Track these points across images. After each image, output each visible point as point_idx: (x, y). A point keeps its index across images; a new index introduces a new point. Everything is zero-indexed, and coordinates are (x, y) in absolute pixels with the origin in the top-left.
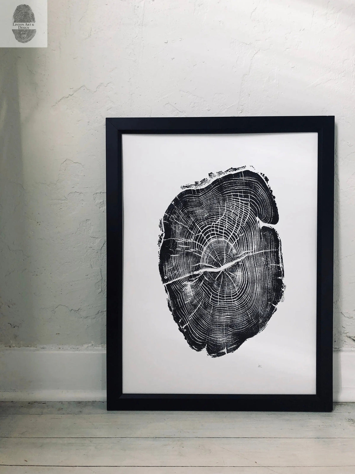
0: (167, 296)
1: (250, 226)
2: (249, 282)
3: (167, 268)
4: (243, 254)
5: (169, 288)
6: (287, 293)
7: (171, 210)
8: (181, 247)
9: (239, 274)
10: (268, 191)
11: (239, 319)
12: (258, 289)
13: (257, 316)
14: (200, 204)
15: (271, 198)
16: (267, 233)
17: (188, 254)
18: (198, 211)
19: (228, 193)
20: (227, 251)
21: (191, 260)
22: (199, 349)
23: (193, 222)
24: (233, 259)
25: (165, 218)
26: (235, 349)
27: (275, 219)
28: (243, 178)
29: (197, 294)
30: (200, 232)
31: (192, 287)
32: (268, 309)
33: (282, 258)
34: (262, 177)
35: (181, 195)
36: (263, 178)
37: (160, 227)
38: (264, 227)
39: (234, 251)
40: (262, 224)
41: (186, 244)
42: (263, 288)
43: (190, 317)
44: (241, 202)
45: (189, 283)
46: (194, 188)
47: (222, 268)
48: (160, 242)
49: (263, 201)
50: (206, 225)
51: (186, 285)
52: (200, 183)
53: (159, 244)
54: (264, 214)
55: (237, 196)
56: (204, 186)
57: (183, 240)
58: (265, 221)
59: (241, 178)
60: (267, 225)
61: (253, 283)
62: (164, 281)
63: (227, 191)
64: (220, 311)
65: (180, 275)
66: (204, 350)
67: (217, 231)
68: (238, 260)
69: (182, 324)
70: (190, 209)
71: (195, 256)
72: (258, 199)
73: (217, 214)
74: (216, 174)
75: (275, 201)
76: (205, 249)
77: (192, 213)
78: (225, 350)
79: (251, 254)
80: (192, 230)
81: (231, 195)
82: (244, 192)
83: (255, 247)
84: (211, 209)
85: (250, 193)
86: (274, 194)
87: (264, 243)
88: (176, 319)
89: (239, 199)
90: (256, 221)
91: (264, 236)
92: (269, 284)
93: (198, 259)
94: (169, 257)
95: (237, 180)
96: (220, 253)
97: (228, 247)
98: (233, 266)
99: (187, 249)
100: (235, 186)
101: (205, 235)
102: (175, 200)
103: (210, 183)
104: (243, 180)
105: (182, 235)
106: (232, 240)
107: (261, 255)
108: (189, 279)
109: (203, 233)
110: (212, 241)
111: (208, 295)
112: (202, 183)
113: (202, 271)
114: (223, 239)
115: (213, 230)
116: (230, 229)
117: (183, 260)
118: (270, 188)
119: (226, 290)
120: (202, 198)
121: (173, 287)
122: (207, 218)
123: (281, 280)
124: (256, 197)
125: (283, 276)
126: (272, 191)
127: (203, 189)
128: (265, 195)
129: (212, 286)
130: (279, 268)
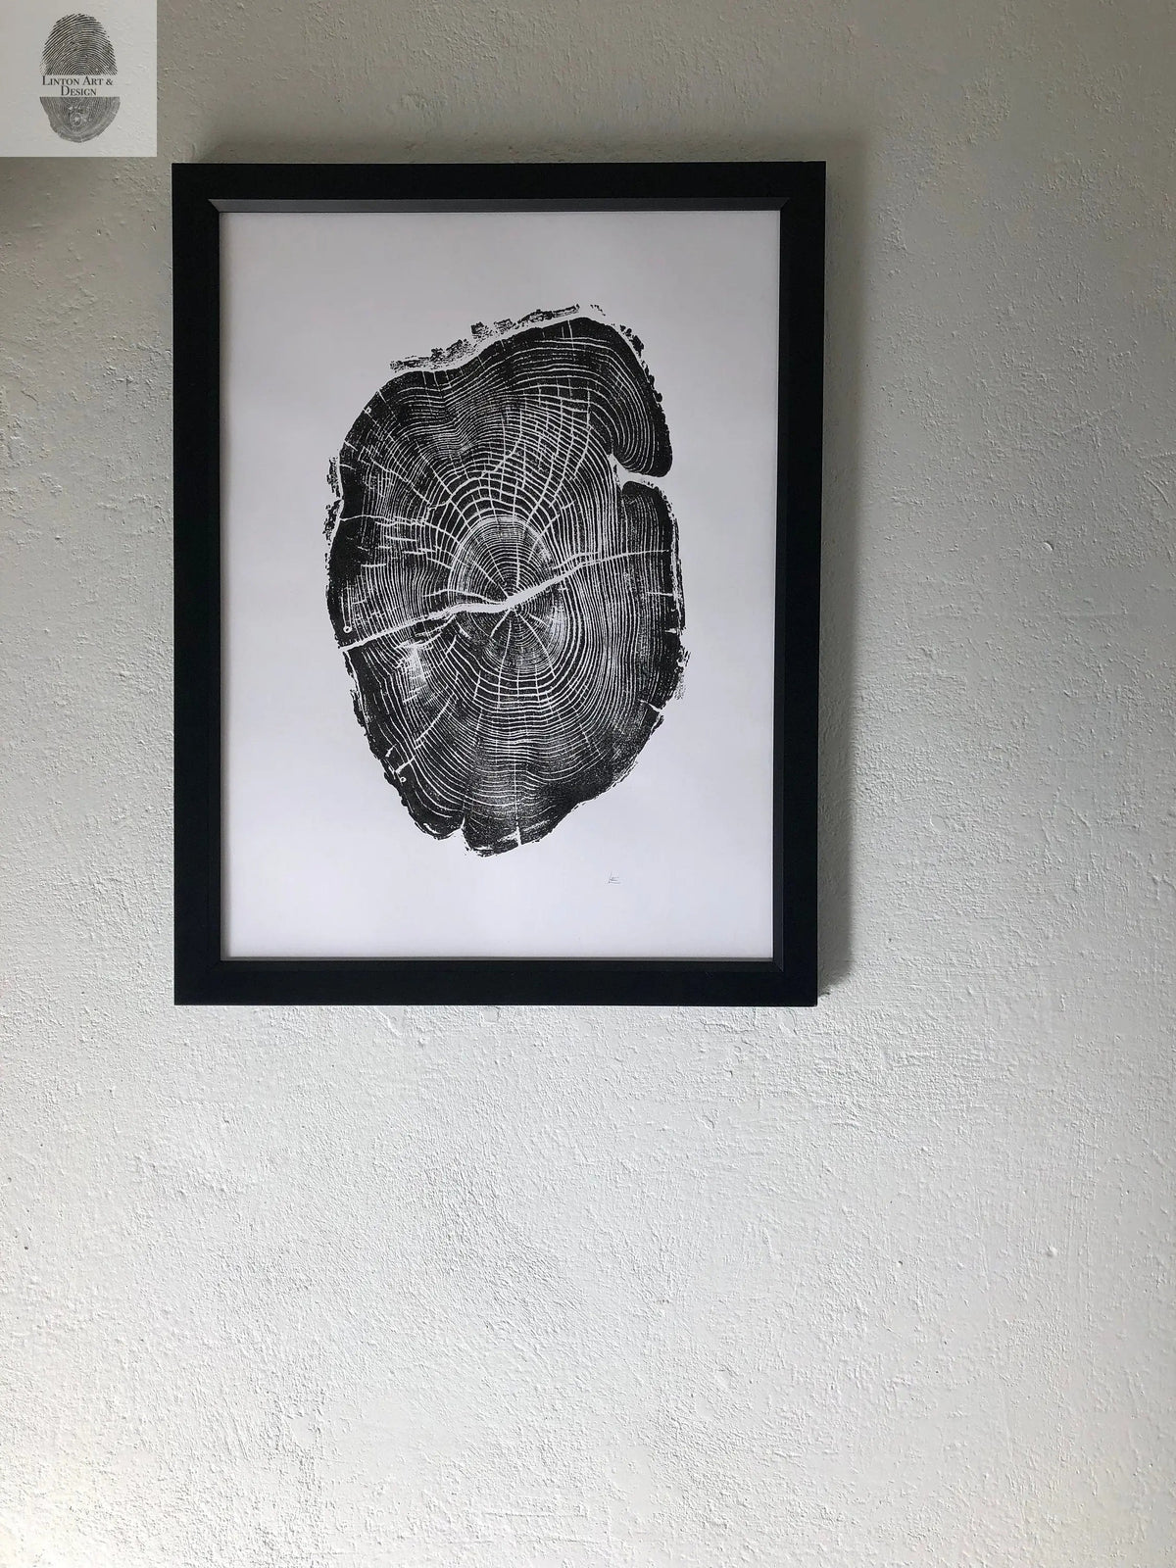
0: (351, 683)
1: (590, 480)
2: (585, 644)
3: (351, 602)
4: (571, 563)
5: (356, 660)
6: (691, 672)
7: (361, 430)
8: (390, 541)
9: (557, 621)
10: (643, 379)
11: (557, 749)
12: (612, 664)
13: (608, 740)
14: (446, 416)
15: (652, 399)
16: (639, 502)
17: (411, 562)
18: (442, 435)
19: (526, 384)
20: (524, 554)
21: (419, 579)
22: (443, 831)
23: (427, 469)
24: (540, 578)
25: (345, 451)
26: (542, 832)
27: (662, 462)
28: (572, 340)
29: (438, 677)
30: (446, 496)
31: (424, 656)
32: (639, 721)
33: (679, 574)
34: (624, 337)
35: (391, 389)
36: (627, 340)
37: (331, 481)
38: (629, 484)
39: (545, 554)
40: (623, 476)
41: (405, 531)
42: (629, 663)
43: (419, 743)
44: (565, 411)
45: (415, 647)
46: (428, 368)
47: (509, 604)
48: (330, 524)
49: (628, 407)
50: (464, 479)
51: (405, 652)
52: (446, 354)
53: (327, 532)
54: (631, 447)
55: (553, 391)
56: (457, 363)
57: (399, 520)
58: (634, 466)
59: (564, 340)
60: (637, 478)
61: (598, 647)
62: (343, 638)
63: (525, 377)
64: (502, 725)
65: (388, 623)
66: (458, 836)
67: (495, 494)
68: (557, 579)
69: (395, 760)
70: (419, 431)
71: (432, 568)
72: (613, 402)
73: (498, 445)
74: (492, 327)
75: (660, 408)
76: (461, 546)
77: (424, 440)
78: (516, 836)
79: (592, 562)
80: (423, 489)
81: (536, 391)
82: (575, 382)
83: (604, 541)
84: (477, 429)
85: (592, 384)
86: (657, 387)
87: (631, 530)
88: (378, 748)
89: (558, 401)
90: (607, 466)
91: (632, 509)
92: (643, 650)
93: (441, 577)
94: (357, 571)
95: (554, 345)
96: (505, 559)
97: (527, 541)
98: (542, 596)
99: (410, 546)
100: (548, 363)
101: (461, 507)
102: (375, 402)
103: (476, 354)
104: (570, 346)
105: (394, 505)
106: (537, 522)
107: (620, 565)
108: (416, 633)
109: (455, 499)
110: (482, 523)
111: (468, 680)
112: (452, 354)
113: (450, 612)
114: (513, 518)
115: (485, 492)
116: (533, 490)
117: (397, 580)
118: (647, 370)
119: (522, 666)
120: (453, 398)
121: (368, 658)
122: (467, 458)
123: (676, 637)
124: (608, 395)
125: (683, 625)
126: (652, 379)
127: (455, 372)
128: (633, 391)
129: (480, 653)
130: (671, 602)
